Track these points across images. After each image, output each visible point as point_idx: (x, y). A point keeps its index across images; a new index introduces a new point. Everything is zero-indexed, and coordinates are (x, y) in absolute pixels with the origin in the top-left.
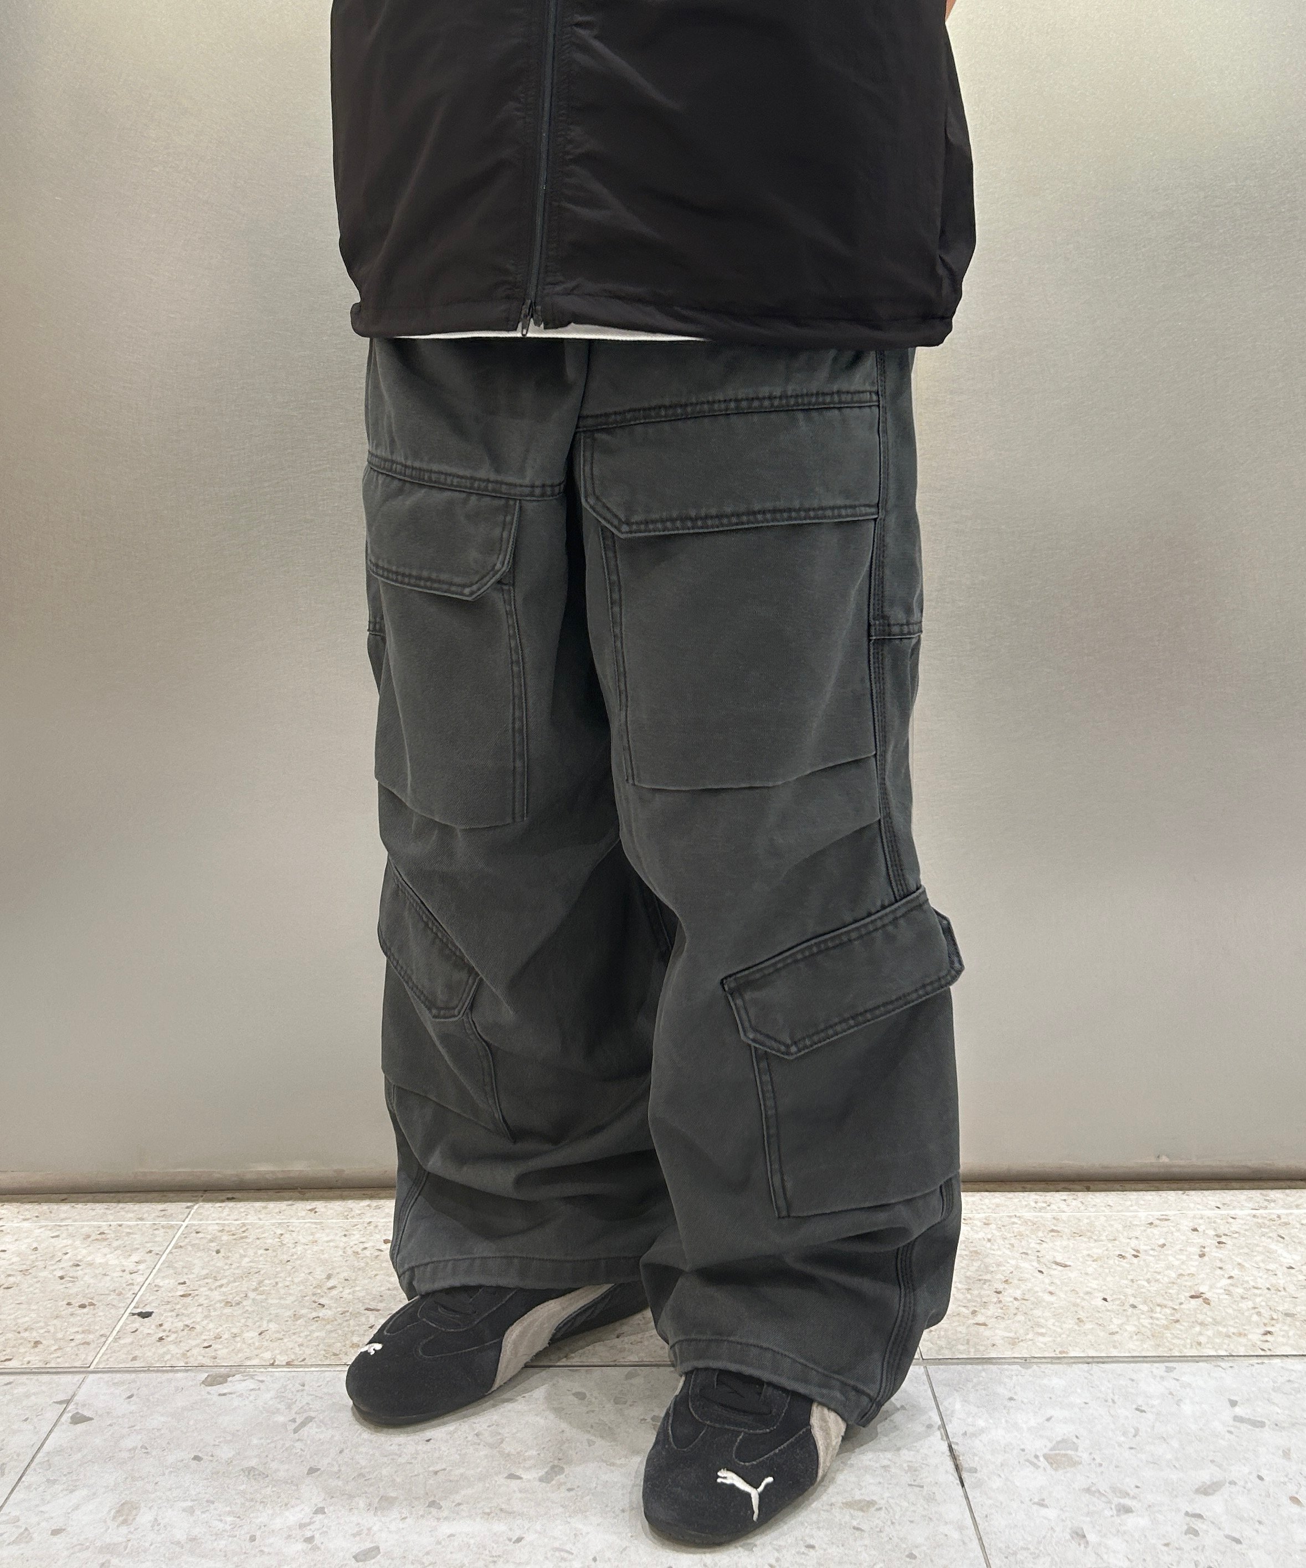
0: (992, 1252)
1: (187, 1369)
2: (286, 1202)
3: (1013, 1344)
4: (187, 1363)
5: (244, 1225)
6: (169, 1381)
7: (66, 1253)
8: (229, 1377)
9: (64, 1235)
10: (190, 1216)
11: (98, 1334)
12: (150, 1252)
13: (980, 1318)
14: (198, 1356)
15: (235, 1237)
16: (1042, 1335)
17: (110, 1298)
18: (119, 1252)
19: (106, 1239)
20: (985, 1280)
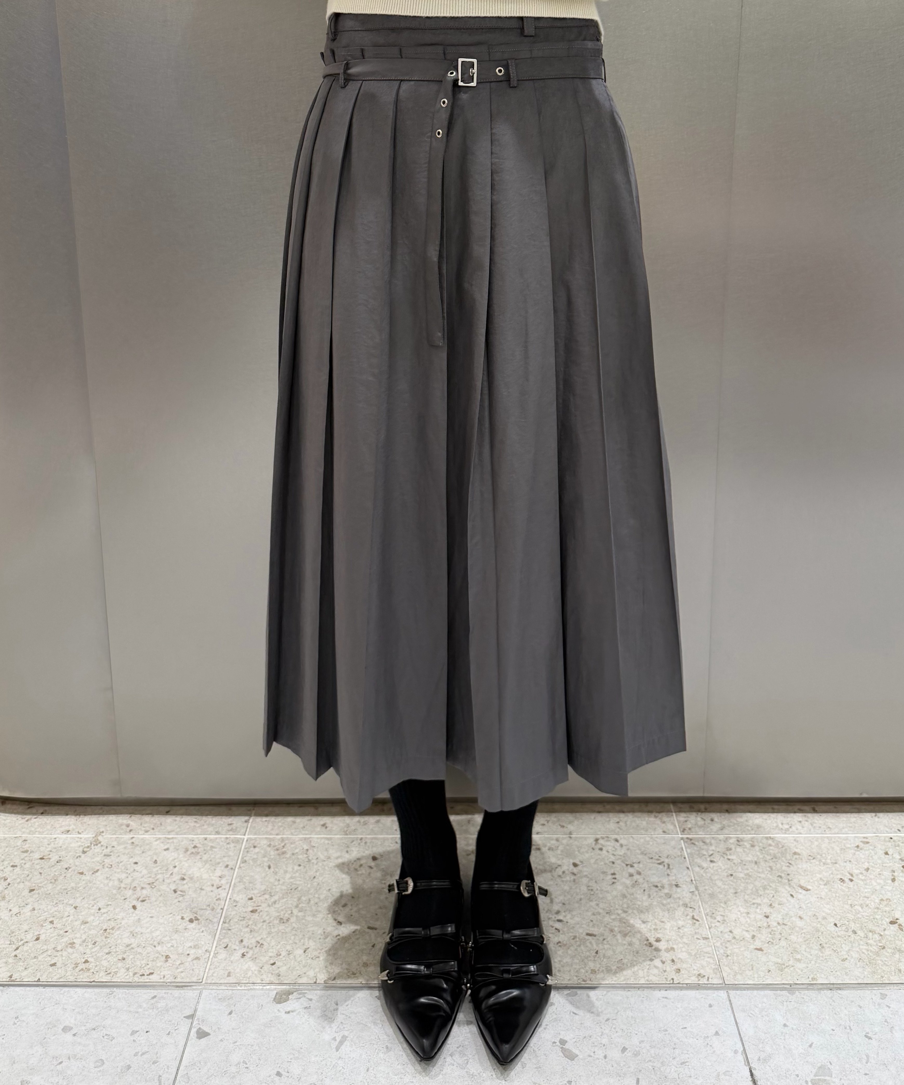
3: (782, 970)
4: (262, 980)
5: (283, 840)
7: (175, 867)
9: (172, 848)
11: (204, 948)
20: (757, 904)
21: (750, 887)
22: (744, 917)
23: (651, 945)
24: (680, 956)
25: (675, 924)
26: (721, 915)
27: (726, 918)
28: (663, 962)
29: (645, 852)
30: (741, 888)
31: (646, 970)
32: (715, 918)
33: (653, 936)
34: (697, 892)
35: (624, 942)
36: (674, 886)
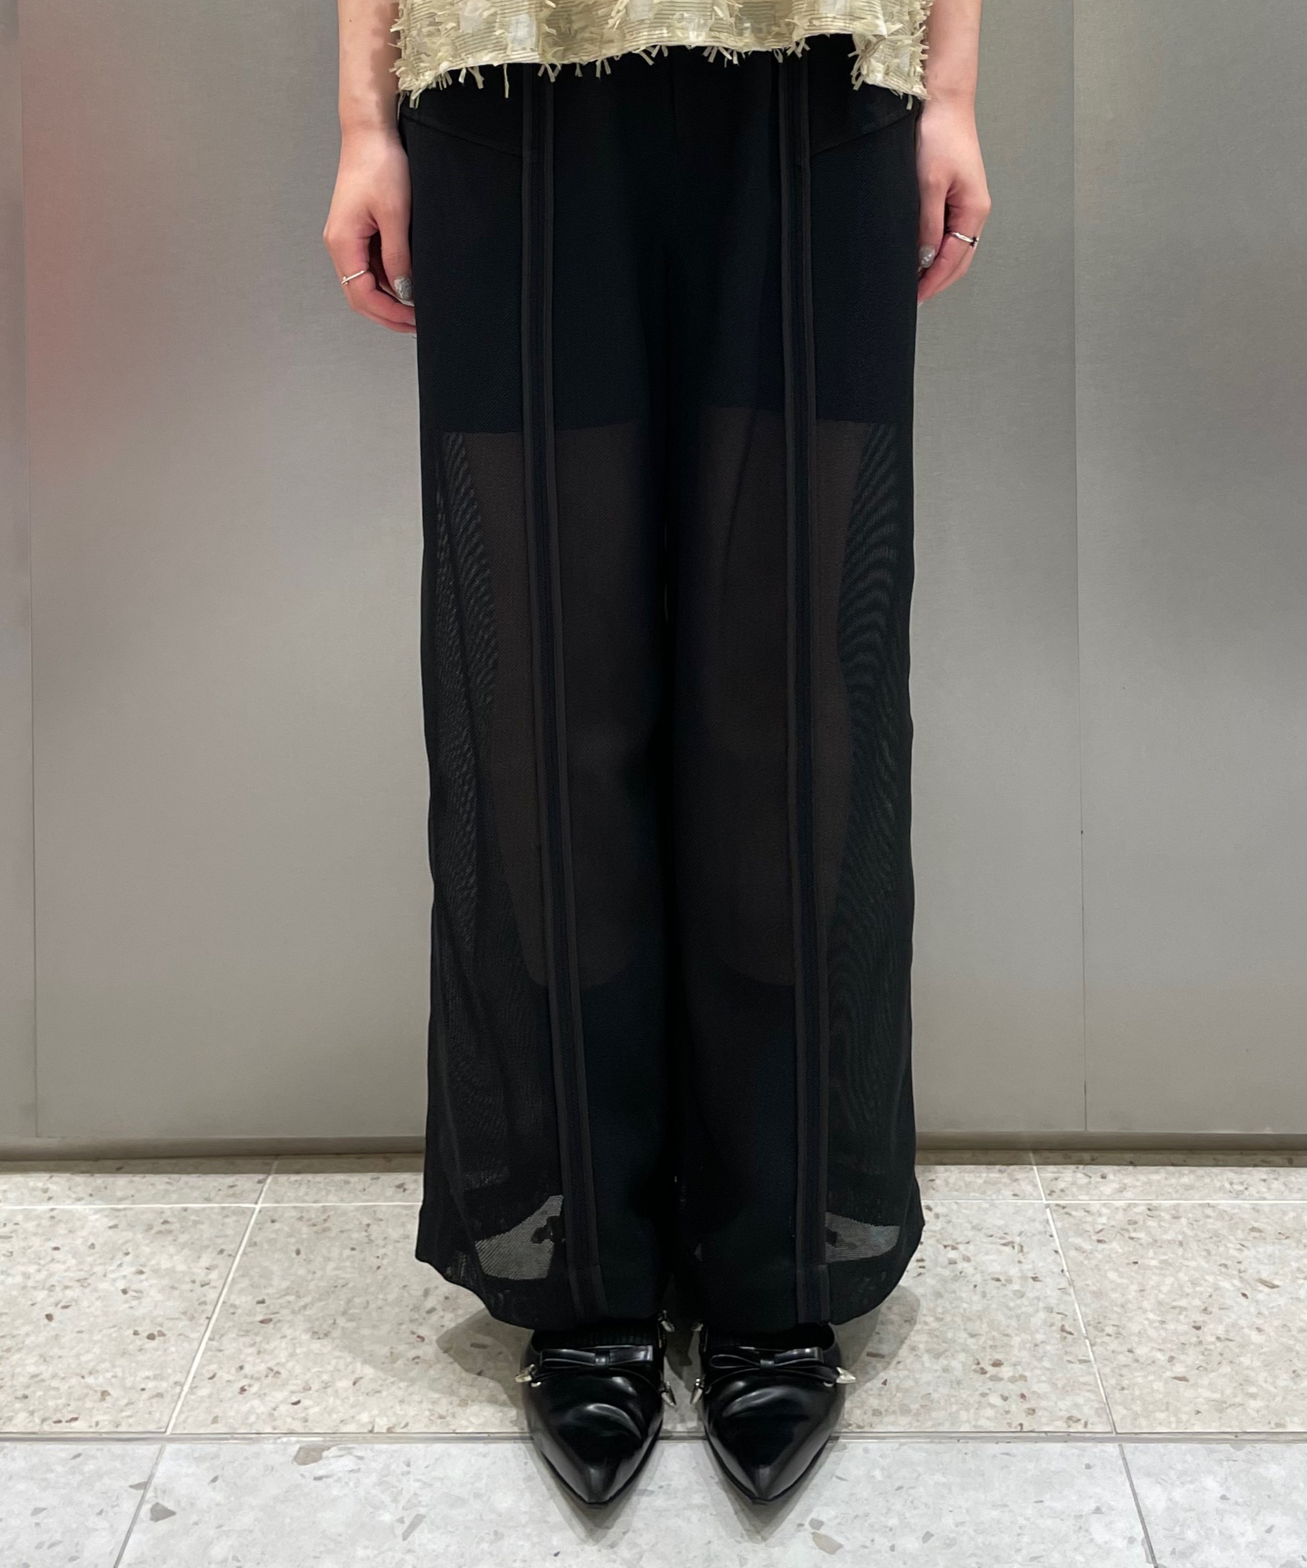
0: (1186, 1263)
1: (277, 1435)
2: (370, 1175)
3: (1221, 1411)
4: (274, 1428)
5: (324, 1209)
6: (257, 1455)
7: (127, 1254)
8: (323, 1450)
9: (123, 1225)
10: (263, 1195)
11: (172, 1380)
12: (222, 1251)
13: (1179, 1369)
14: (287, 1418)
15: (315, 1228)
16: (1253, 1396)
17: (181, 1324)
18: (186, 1251)
19: (170, 1232)
20: (1181, 1307)
21: (1169, 1280)
22: (1155, 1328)
23: (983, 1372)
24: (1035, 1388)
25: (1029, 1337)
26: (1114, 1325)
27: (1121, 1330)
28: (1005, 1399)
29: (980, 1227)
30: (1152, 1283)
31: (972, 1411)
32: (1103, 1330)
33: (989, 1357)
34: (1071, 1291)
35: (936, 1367)
36: (1031, 1280)
